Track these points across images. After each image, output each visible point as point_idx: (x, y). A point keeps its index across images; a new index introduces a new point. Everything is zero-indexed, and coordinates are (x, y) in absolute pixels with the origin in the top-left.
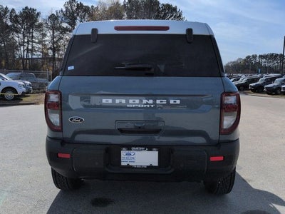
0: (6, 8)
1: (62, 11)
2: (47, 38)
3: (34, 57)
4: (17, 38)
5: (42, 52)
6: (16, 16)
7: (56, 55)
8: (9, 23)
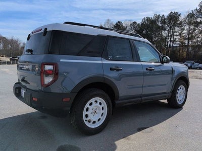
0: (159, 15)
1: (196, 9)
2: (185, 32)
3: (174, 45)
4: (165, 33)
5: (180, 42)
6: (165, 19)
7: (191, 42)
8: (160, 25)
